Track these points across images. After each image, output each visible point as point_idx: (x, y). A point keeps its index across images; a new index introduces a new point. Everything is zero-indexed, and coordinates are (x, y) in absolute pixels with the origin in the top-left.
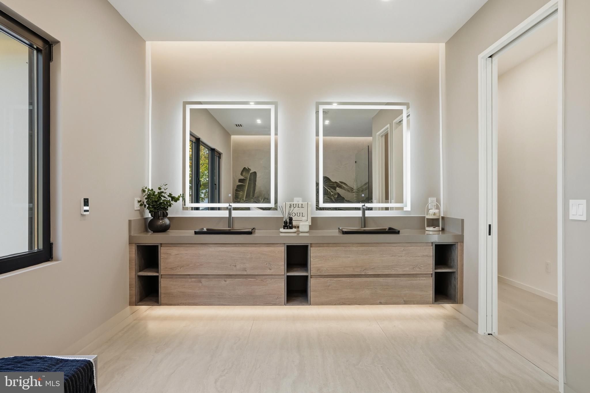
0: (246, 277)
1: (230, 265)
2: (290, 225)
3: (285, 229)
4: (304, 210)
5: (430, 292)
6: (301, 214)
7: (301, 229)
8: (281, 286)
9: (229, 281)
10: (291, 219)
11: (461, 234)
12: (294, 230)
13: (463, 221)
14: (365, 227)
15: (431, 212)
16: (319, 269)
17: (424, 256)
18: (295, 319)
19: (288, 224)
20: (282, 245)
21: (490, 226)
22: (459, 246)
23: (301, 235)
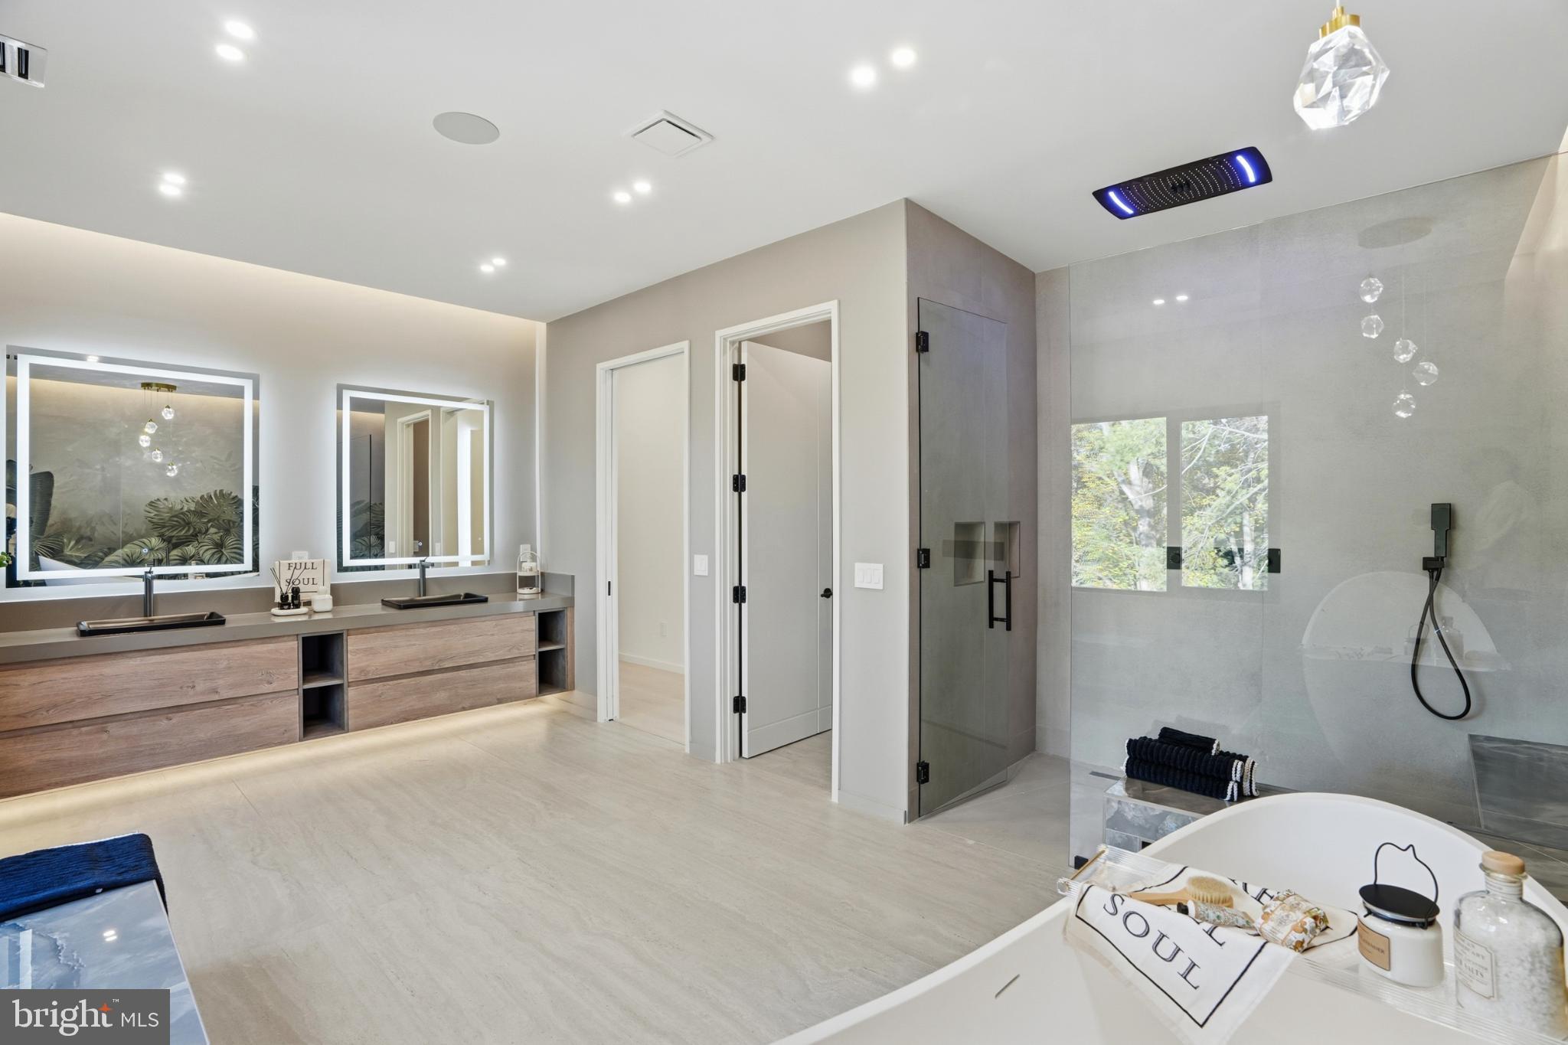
0: (218, 703)
1: (181, 688)
2: (296, 602)
3: (284, 609)
4: (317, 575)
5: (533, 682)
6: (311, 581)
7: (316, 607)
8: (293, 708)
9: (177, 718)
10: (296, 592)
11: (570, 595)
12: (303, 609)
13: (573, 577)
14: (425, 595)
15: (527, 565)
16: (363, 671)
17: (523, 631)
18: (318, 762)
19: (293, 599)
20: (291, 638)
21: (609, 583)
22: (568, 613)
23: (316, 617)
